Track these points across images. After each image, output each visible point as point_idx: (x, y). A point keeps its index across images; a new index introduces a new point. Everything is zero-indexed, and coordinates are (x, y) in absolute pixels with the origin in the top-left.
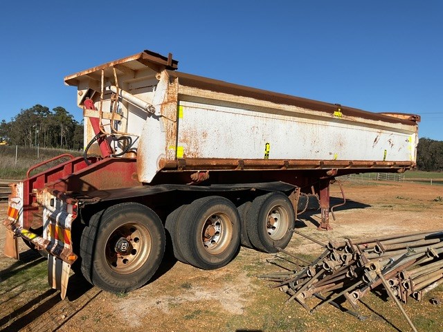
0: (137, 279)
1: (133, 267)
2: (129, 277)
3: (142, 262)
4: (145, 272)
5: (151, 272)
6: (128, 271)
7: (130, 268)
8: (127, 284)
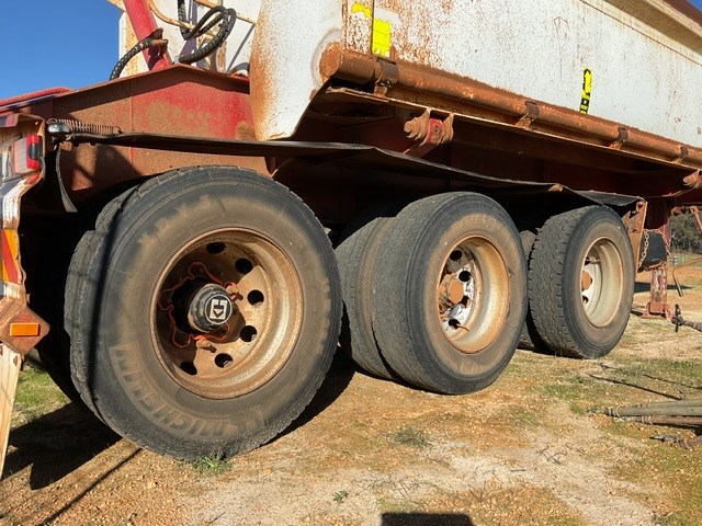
0: (261, 414)
1: (248, 375)
2: (236, 406)
3: (273, 362)
4: (285, 394)
5: (301, 393)
6: (231, 389)
7: (237, 380)
8: (230, 429)
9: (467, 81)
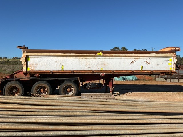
9: (40, 71)
